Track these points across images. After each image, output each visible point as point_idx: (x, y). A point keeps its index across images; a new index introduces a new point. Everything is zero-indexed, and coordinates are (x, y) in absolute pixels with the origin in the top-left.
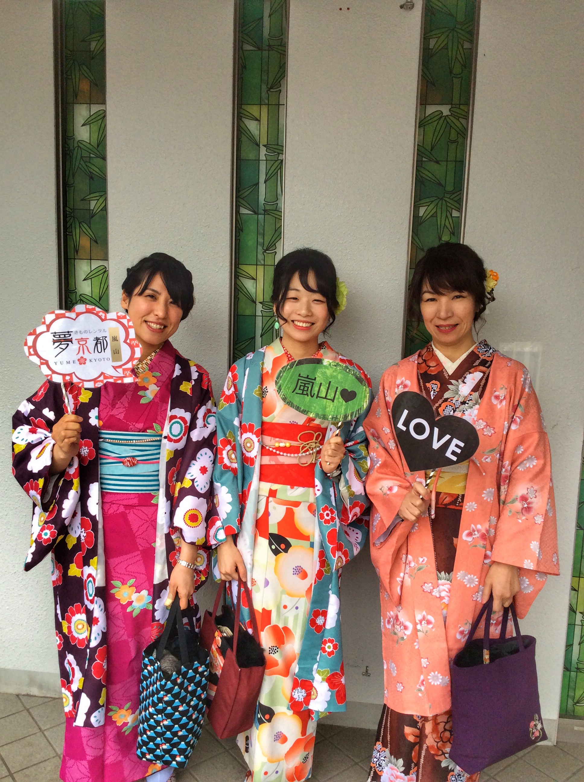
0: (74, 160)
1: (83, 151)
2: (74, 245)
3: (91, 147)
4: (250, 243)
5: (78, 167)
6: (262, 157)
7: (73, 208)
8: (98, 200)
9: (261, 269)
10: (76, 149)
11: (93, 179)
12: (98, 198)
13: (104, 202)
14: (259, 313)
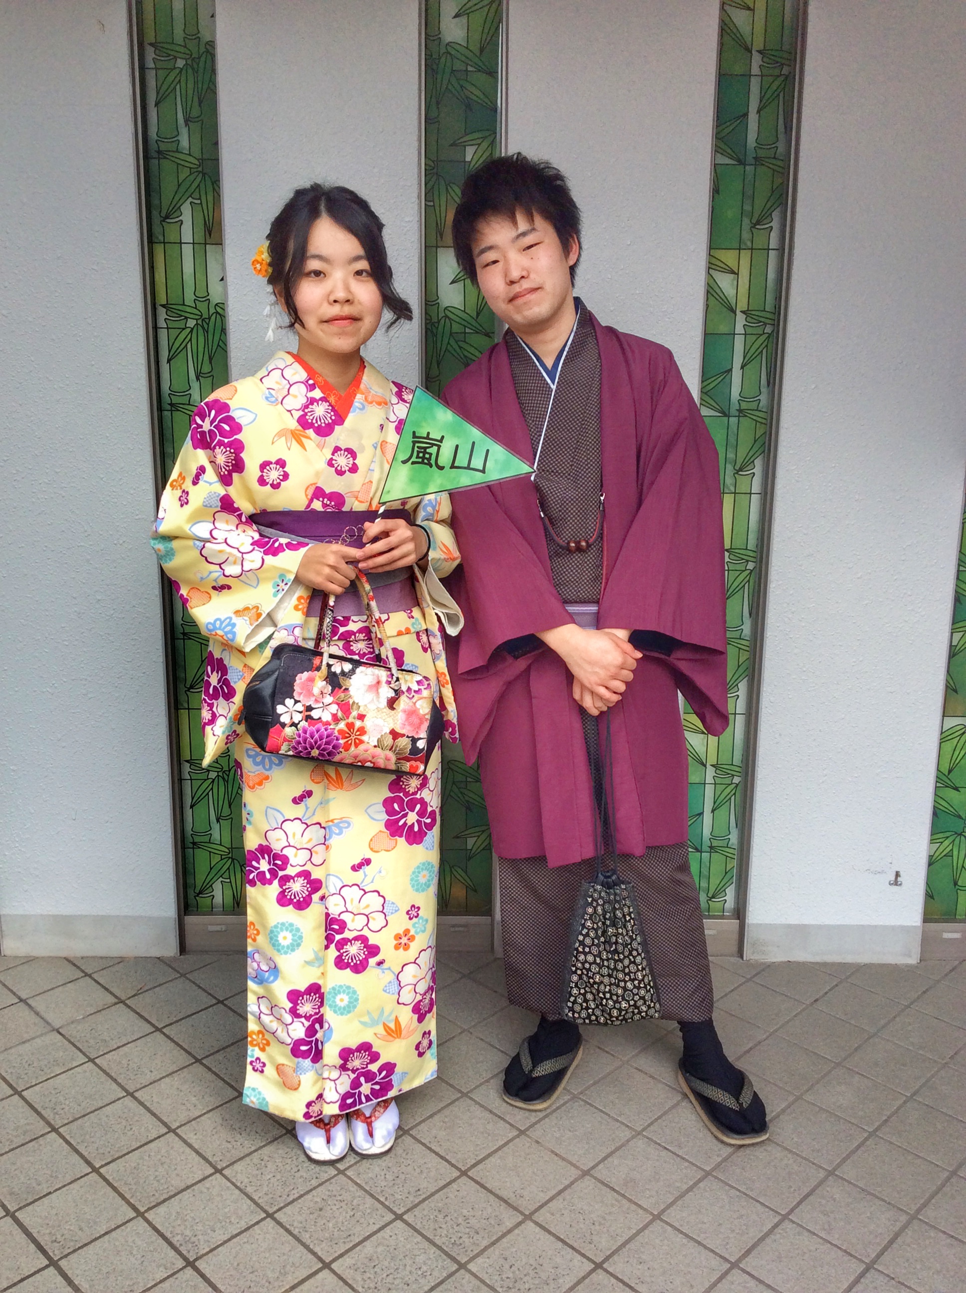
0: (439, 77)
1: (455, 60)
2: (437, 224)
3: (470, 55)
4: (730, 214)
5: (447, 88)
6: (755, 70)
7: (435, 159)
8: (479, 145)
9: (745, 256)
10: (443, 60)
11: (471, 110)
12: (479, 141)
13: (490, 148)
14: (739, 329)
